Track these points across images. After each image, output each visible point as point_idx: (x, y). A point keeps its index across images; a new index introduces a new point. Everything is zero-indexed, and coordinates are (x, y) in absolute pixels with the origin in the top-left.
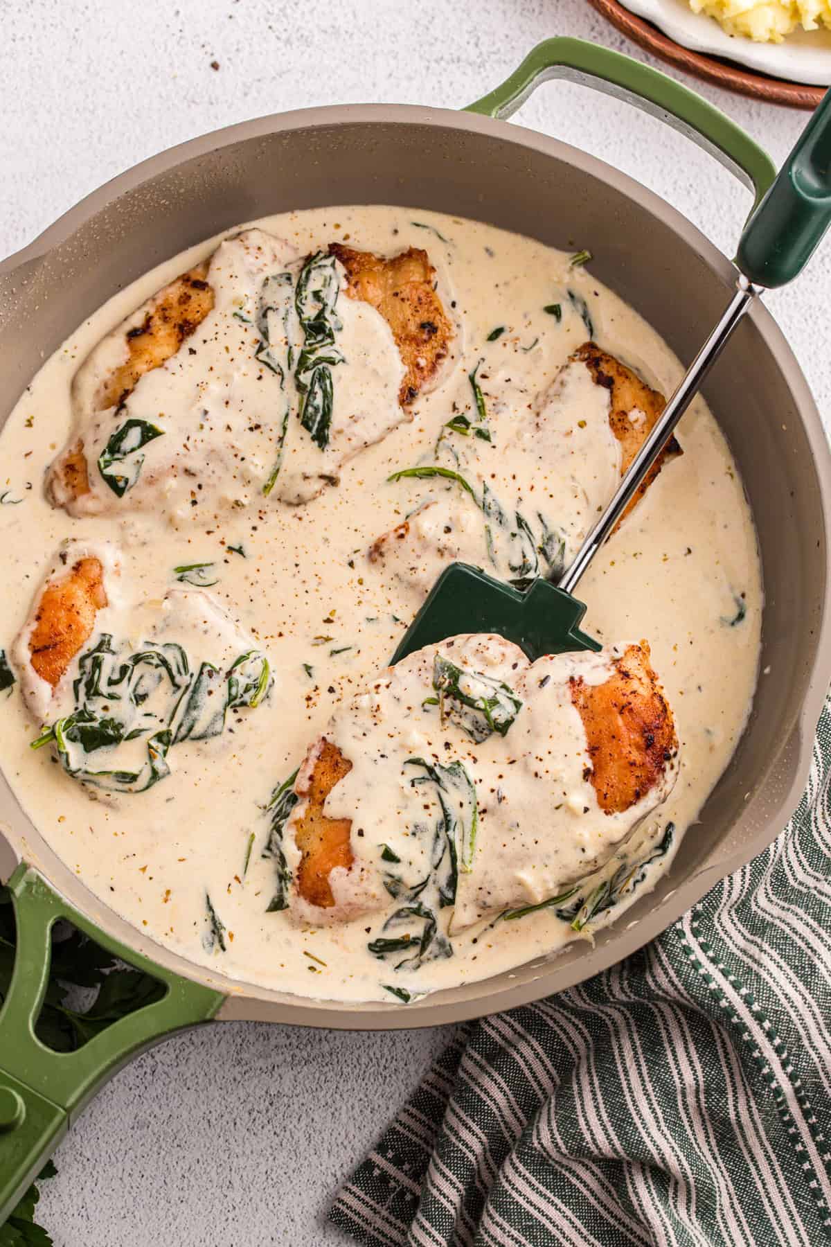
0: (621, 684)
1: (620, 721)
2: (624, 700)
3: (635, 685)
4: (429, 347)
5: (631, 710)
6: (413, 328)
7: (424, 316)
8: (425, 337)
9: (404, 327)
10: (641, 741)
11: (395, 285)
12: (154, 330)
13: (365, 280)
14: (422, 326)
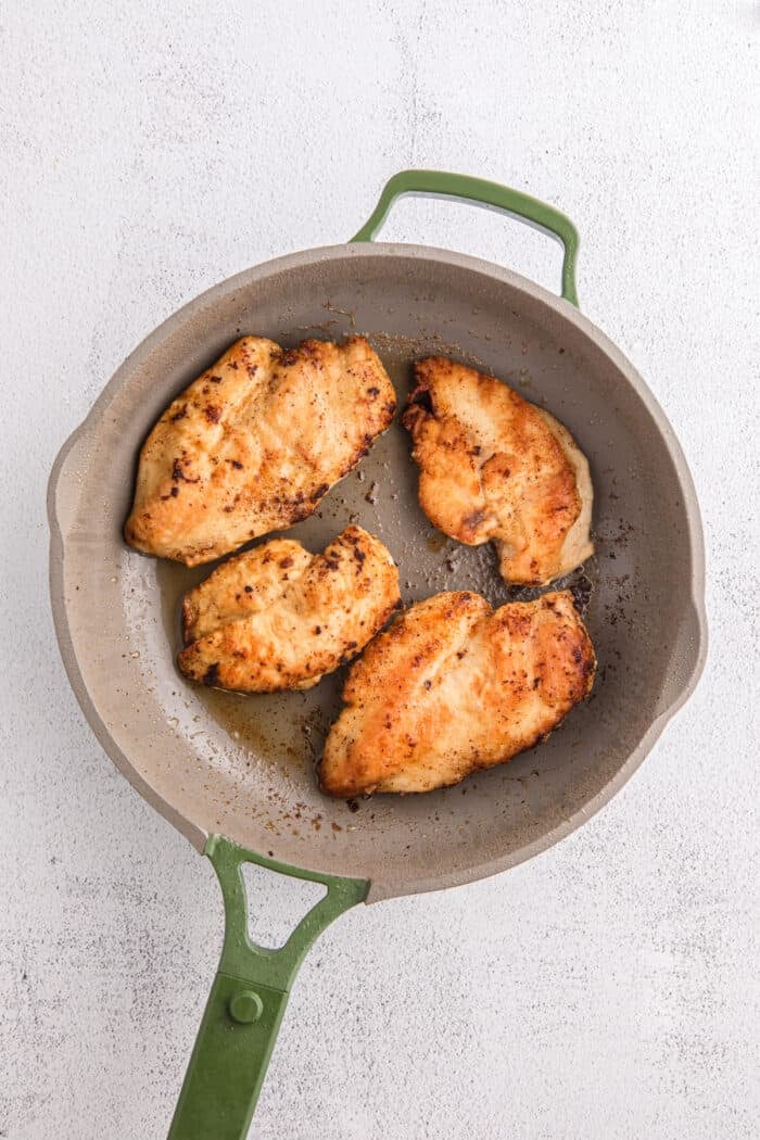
0: (556, 621)
1: (557, 645)
2: (559, 632)
3: (566, 621)
4: (375, 404)
5: (565, 638)
6: (363, 393)
7: (369, 384)
8: (372, 398)
9: (357, 393)
10: (573, 658)
11: (347, 365)
12: (189, 414)
13: (327, 364)
14: (370, 391)
